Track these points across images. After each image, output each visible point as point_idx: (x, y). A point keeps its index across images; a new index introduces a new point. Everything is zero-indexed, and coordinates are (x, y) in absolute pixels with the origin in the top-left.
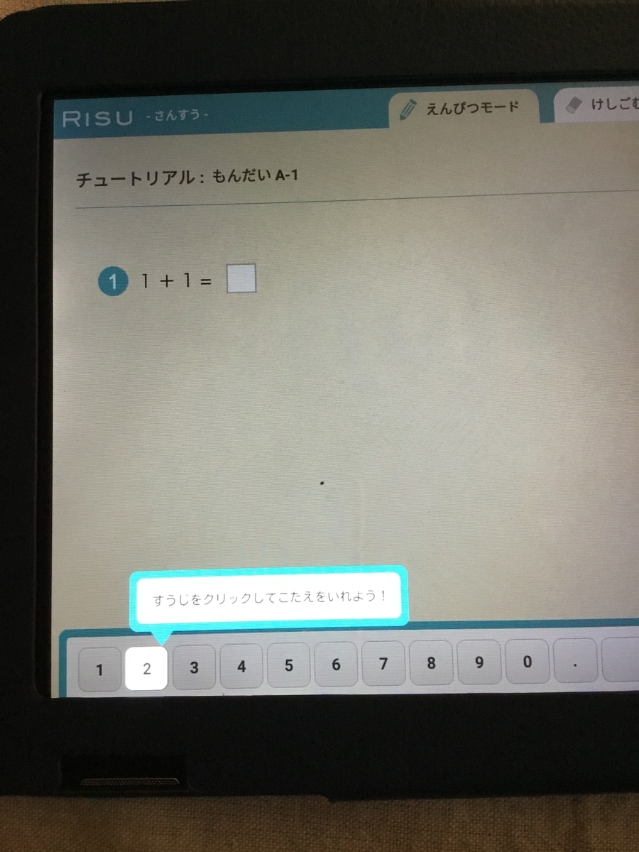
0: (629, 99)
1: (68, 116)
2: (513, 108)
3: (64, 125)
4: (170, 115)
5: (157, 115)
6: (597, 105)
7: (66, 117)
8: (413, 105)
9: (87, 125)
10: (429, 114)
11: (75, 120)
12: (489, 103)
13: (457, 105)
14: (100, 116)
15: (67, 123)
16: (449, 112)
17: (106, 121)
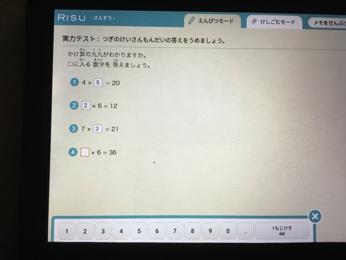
0: (275, 20)
1: (60, 16)
2: (231, 22)
3: (58, 20)
4: (100, 18)
5: (95, 17)
6: (263, 22)
7: (59, 17)
8: (193, 19)
9: (67, 20)
10: (199, 23)
11: (63, 18)
12: (222, 19)
13: (210, 20)
14: (73, 17)
15: (59, 19)
16: (207, 22)
17: (75, 19)
